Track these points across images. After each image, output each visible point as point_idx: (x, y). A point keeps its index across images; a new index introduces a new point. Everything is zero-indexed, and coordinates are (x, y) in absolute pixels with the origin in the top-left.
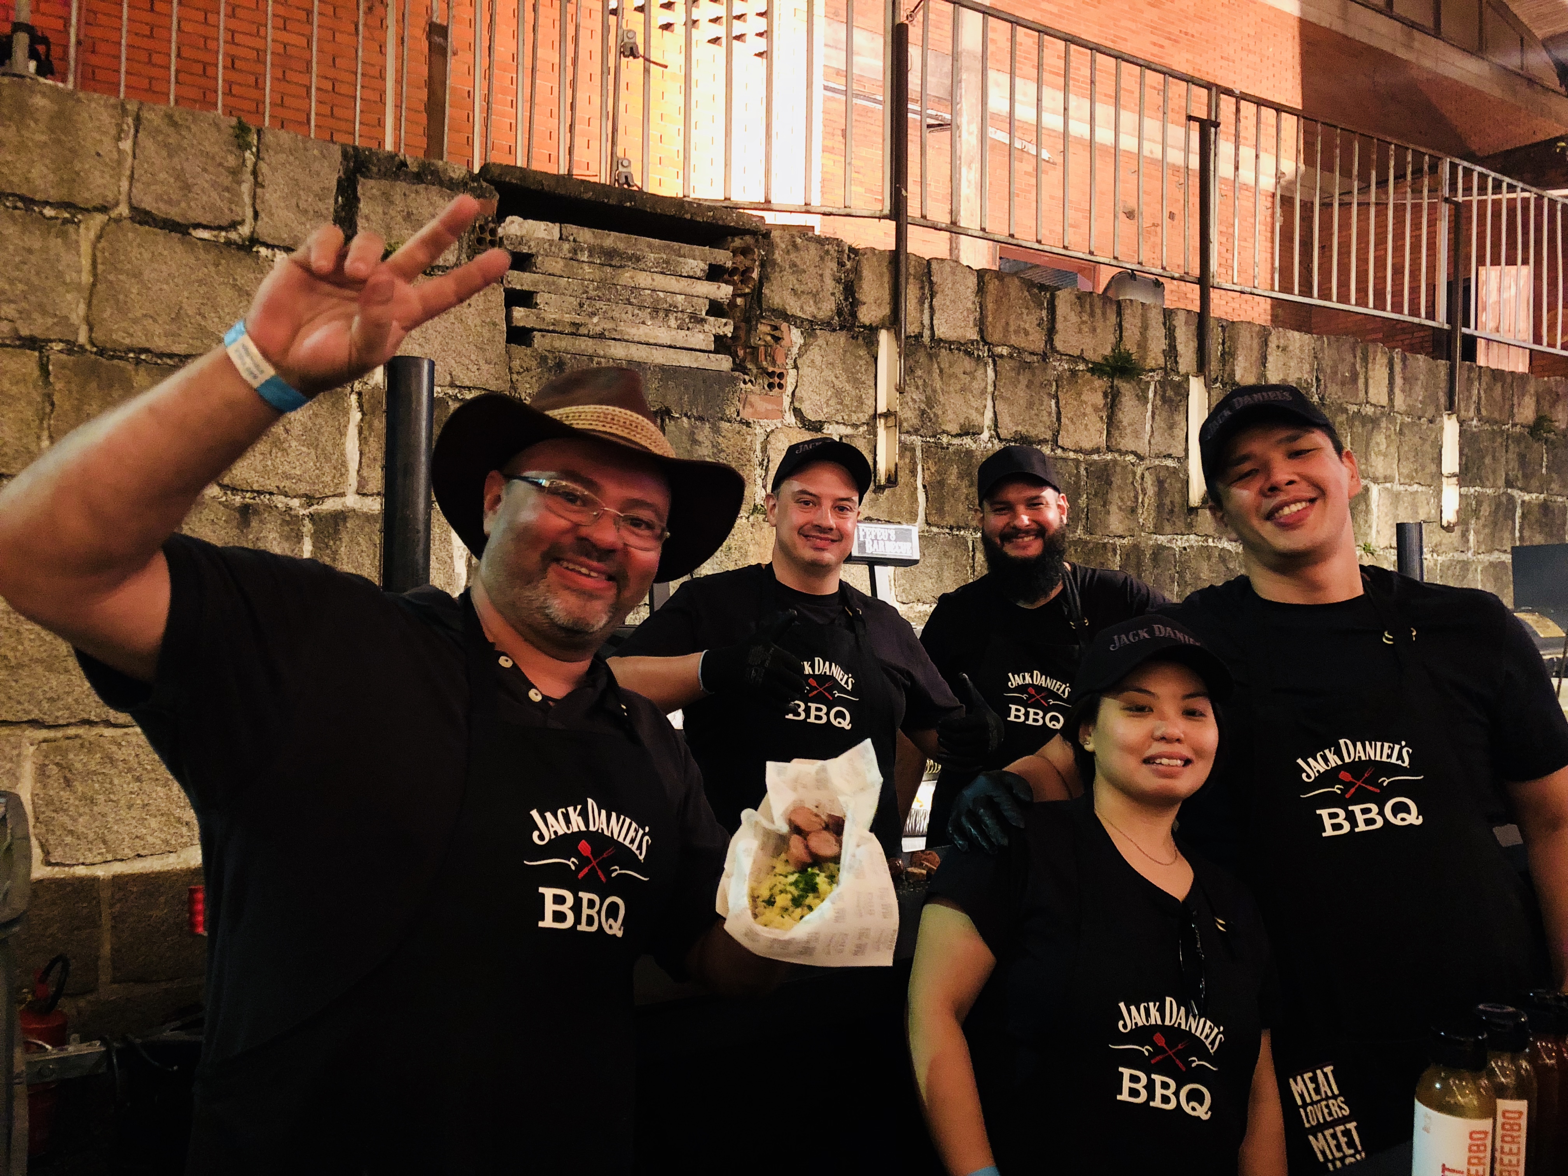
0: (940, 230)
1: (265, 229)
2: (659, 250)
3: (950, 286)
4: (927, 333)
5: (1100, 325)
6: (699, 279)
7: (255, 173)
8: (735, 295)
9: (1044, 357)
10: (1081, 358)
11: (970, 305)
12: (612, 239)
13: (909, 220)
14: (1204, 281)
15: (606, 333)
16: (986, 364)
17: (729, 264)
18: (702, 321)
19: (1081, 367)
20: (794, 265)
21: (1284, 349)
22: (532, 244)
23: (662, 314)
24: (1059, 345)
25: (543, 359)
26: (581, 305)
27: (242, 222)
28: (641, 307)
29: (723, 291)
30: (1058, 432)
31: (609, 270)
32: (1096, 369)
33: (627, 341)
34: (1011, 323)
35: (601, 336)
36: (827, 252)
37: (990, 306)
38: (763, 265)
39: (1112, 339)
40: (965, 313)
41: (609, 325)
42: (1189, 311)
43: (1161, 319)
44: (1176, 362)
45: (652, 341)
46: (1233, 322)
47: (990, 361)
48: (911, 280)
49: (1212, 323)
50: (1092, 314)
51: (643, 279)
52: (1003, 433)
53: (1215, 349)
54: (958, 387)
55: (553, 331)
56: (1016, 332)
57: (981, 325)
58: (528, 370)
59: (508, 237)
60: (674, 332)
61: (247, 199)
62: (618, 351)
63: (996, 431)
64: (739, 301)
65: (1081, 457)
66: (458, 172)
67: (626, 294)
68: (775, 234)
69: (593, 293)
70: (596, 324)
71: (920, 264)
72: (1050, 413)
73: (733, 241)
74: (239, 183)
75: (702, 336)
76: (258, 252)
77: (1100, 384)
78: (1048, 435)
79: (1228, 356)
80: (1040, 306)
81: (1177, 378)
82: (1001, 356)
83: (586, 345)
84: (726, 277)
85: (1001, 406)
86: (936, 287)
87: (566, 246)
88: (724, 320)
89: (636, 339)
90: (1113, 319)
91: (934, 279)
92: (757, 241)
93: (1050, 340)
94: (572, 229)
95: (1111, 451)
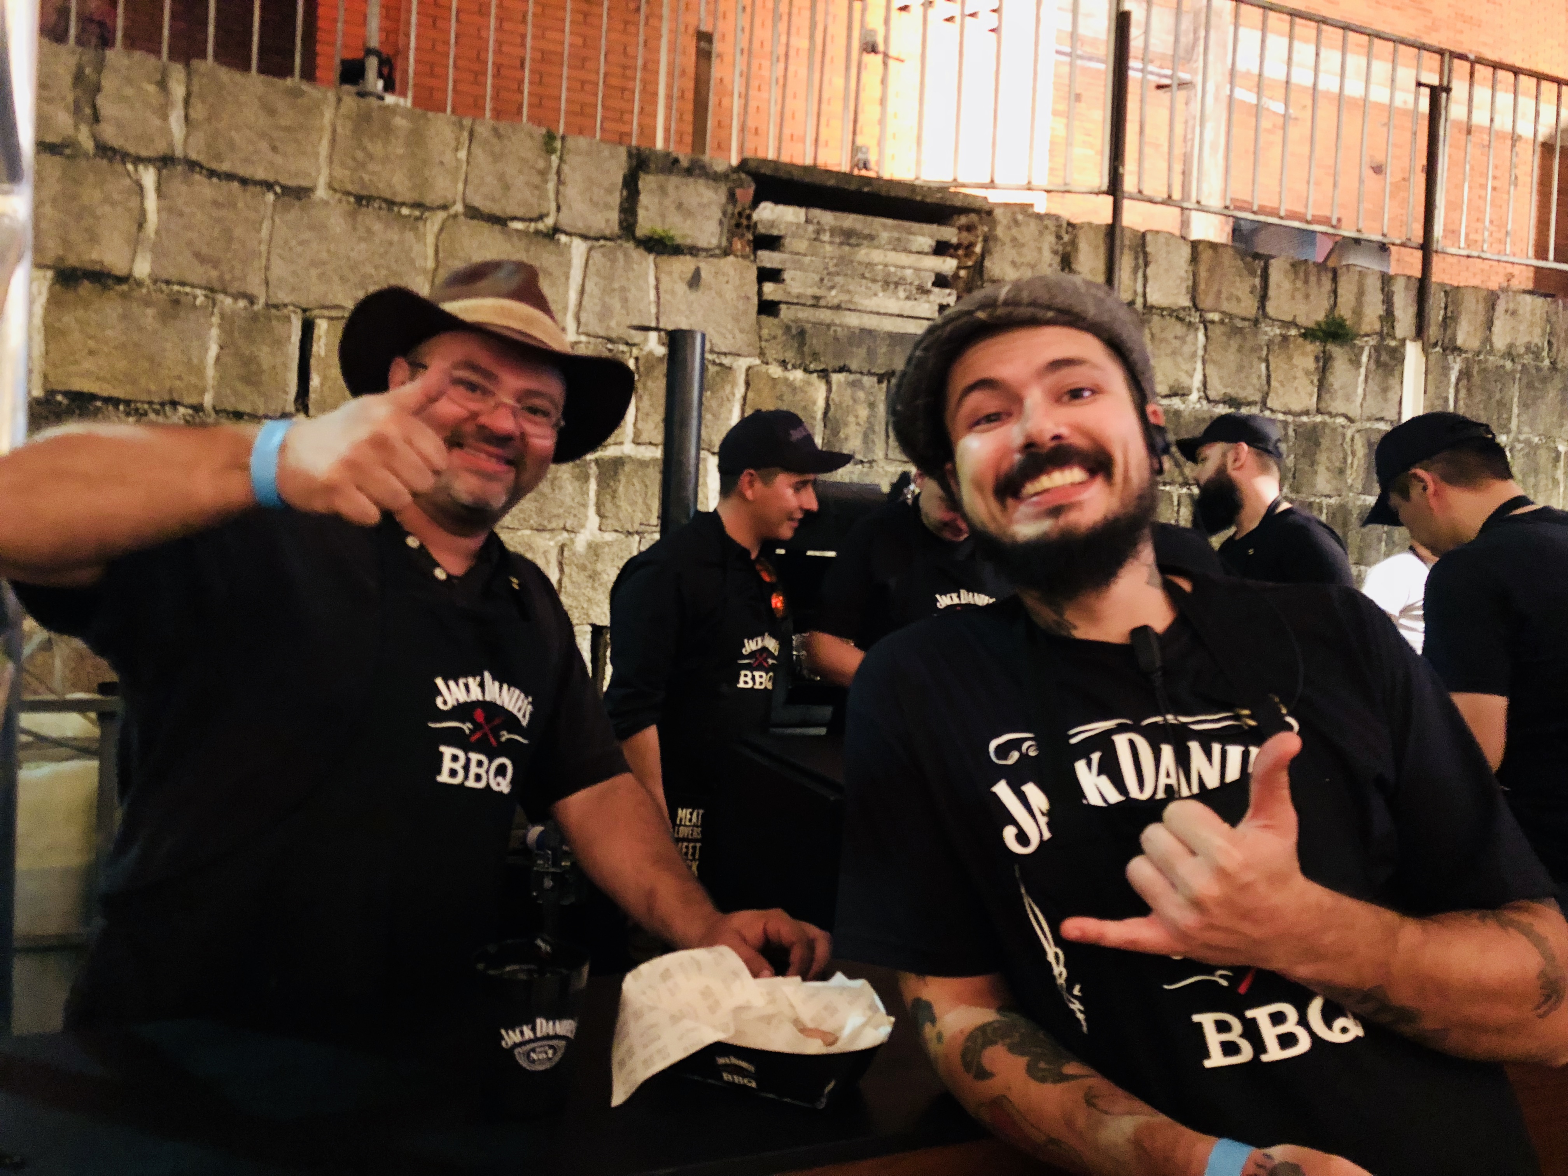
0: (1156, 203)
1: (565, 221)
2: (894, 228)
3: (1164, 255)
4: (1139, 301)
5: (1314, 291)
6: (927, 254)
7: (559, 173)
8: (959, 268)
9: (1256, 322)
10: (1293, 324)
11: (1183, 273)
12: (850, 221)
13: (1126, 195)
14: (1426, 247)
15: (843, 306)
16: (1197, 329)
17: (954, 240)
18: (927, 292)
19: (1293, 332)
20: (1014, 240)
21: (1514, 313)
22: (782, 227)
23: (892, 286)
24: (1271, 309)
25: (788, 328)
26: (822, 280)
27: (547, 215)
28: (874, 281)
29: (948, 265)
30: (1267, 394)
31: (846, 248)
32: (1308, 334)
33: (859, 311)
34: (1224, 291)
35: (838, 307)
36: (1046, 227)
37: (1203, 274)
38: (986, 240)
39: (1326, 304)
40: (1178, 281)
41: (844, 297)
42: (1409, 278)
43: (1378, 284)
44: (1393, 327)
45: (882, 311)
46: (1458, 287)
47: (1201, 326)
48: (1126, 251)
49: (1433, 289)
50: (1306, 282)
51: (877, 256)
52: (1212, 395)
53: (1436, 314)
54: (1169, 351)
55: (797, 304)
56: (1228, 299)
57: (1194, 292)
58: (775, 338)
59: (761, 221)
60: (902, 303)
61: (552, 195)
62: (853, 320)
63: (1205, 392)
64: (963, 273)
65: (1290, 418)
66: (720, 167)
67: (861, 269)
68: (998, 213)
69: (832, 269)
70: (834, 296)
71: (1135, 236)
72: (1259, 377)
73: (959, 219)
74: (546, 181)
75: (927, 306)
76: (558, 240)
77: (1313, 348)
78: (1257, 397)
79: (1449, 321)
80: (1253, 273)
81: (1393, 343)
82: (1212, 322)
83: (825, 315)
84: (952, 251)
85: (1211, 370)
86: (1150, 258)
87: (811, 228)
88: (948, 291)
89: (869, 309)
90: (1327, 285)
91: (1148, 249)
92: (981, 218)
93: (1262, 306)
94: (817, 214)
95: (1321, 413)
